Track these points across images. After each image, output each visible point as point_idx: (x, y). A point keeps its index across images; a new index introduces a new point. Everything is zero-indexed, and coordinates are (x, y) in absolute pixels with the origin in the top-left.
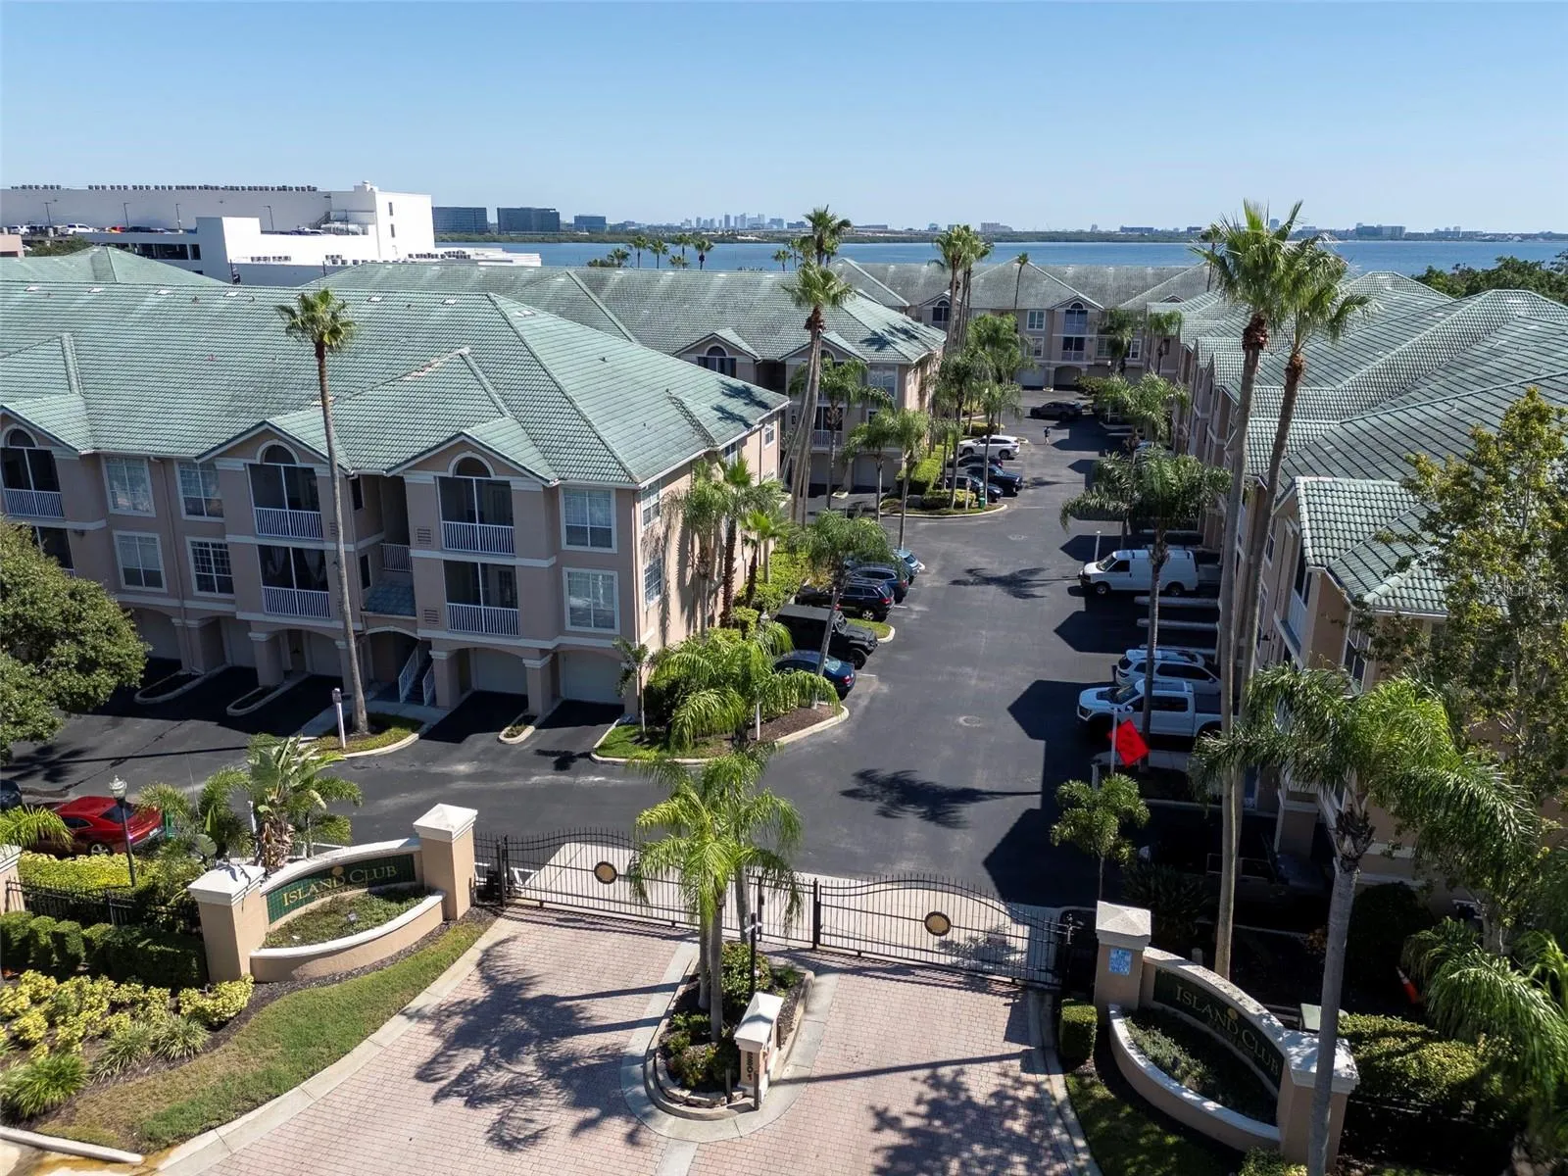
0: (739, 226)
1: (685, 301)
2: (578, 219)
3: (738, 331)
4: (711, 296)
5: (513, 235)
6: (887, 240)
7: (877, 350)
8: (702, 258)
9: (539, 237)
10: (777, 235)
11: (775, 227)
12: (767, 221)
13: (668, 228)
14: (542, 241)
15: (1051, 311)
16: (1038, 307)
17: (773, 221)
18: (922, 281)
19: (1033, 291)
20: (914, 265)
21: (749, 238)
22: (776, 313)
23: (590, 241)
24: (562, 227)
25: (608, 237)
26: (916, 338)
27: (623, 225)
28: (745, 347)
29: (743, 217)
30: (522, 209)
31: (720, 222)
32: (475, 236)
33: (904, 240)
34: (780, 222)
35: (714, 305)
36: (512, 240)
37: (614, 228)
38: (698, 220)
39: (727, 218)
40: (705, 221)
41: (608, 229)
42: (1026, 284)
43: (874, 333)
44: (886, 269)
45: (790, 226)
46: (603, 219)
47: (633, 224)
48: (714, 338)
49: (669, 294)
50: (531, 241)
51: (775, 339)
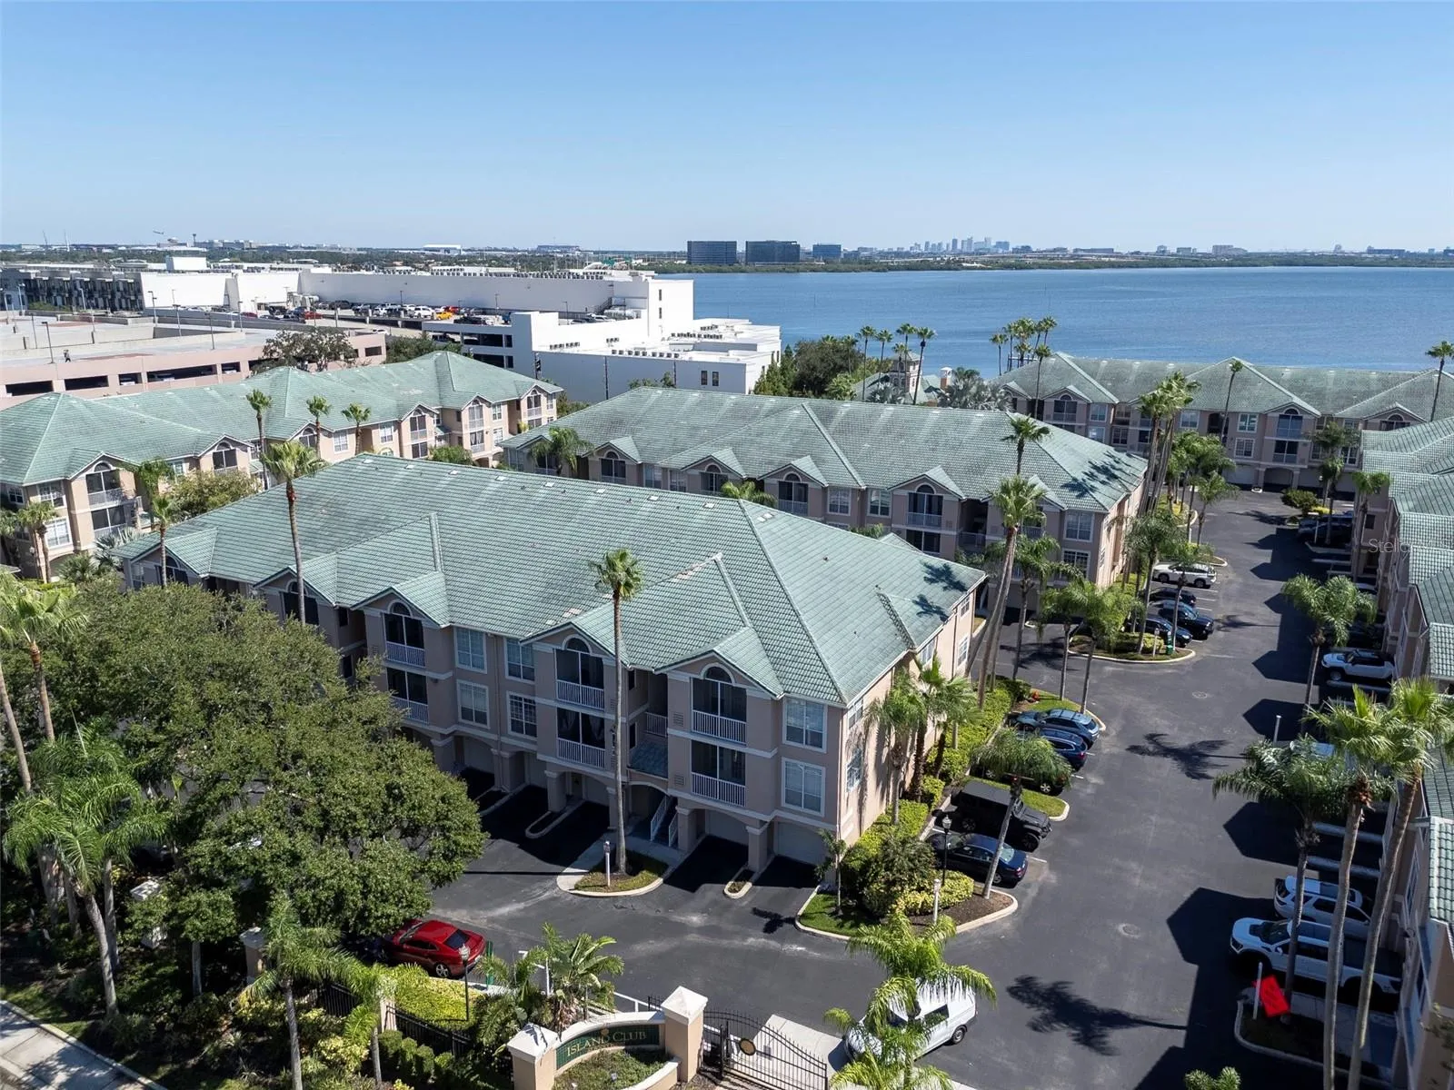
0: (965, 250)
1: (901, 436)
2: (815, 247)
3: (947, 470)
4: (925, 432)
5: (758, 265)
6: (1112, 265)
7: (1078, 497)
8: (923, 344)
9: (780, 267)
10: (1001, 261)
11: (1001, 251)
12: (993, 244)
13: (898, 254)
14: (783, 271)
15: (1264, 416)
16: (1250, 410)
17: (999, 244)
18: (1132, 378)
19: (1246, 393)
20: (1128, 361)
21: (975, 264)
22: (981, 454)
23: (825, 270)
24: (802, 256)
25: (842, 267)
26: (1116, 477)
27: (856, 253)
28: (952, 486)
29: (970, 241)
30: (767, 242)
31: (948, 246)
32: (725, 267)
33: (1130, 266)
34: (1006, 245)
35: (927, 442)
36: (757, 271)
37: (848, 255)
38: (927, 243)
39: (955, 241)
40: (934, 245)
41: (842, 256)
42: (1239, 386)
43: (1075, 479)
44: (1098, 364)
45: (1016, 250)
46: (839, 247)
47: (865, 249)
48: (925, 478)
49: (887, 430)
50: (773, 271)
51: (979, 479)
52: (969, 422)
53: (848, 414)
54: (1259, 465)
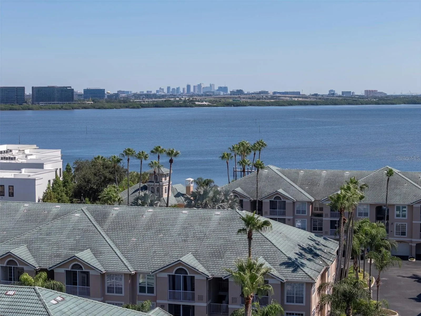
0: (196, 92)
1: (160, 231)
2: (86, 91)
3: (196, 255)
4: (178, 228)
5: (41, 104)
6: (300, 103)
7: (293, 271)
8: (171, 161)
9: (59, 106)
10: (223, 100)
11: (222, 93)
12: (216, 88)
13: (148, 95)
14: (61, 108)
15: (411, 207)
16: (402, 203)
17: (220, 89)
18: (322, 182)
19: (398, 191)
20: (317, 171)
21: (204, 103)
22: (221, 242)
23: (94, 108)
24: (75, 98)
25: (107, 105)
26: (318, 255)
27: (117, 95)
28: (201, 268)
29: (199, 86)
30: (48, 87)
31: (184, 89)
32: (17, 106)
33: (312, 104)
34: (225, 89)
35: (179, 235)
36: (41, 108)
37: (110, 96)
38: (169, 88)
39: (189, 87)
40: (173, 89)
41: (106, 97)
42: (393, 186)
43: (289, 259)
44: (298, 174)
45: (233, 93)
46: (103, 91)
47: (123, 92)
48: (180, 263)
49: (149, 227)
50: (53, 109)
51: (221, 261)
52: (210, 219)
53: (118, 215)
54: (411, 242)
